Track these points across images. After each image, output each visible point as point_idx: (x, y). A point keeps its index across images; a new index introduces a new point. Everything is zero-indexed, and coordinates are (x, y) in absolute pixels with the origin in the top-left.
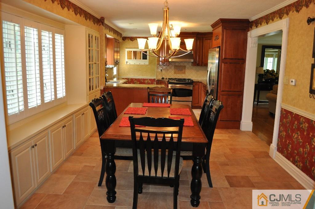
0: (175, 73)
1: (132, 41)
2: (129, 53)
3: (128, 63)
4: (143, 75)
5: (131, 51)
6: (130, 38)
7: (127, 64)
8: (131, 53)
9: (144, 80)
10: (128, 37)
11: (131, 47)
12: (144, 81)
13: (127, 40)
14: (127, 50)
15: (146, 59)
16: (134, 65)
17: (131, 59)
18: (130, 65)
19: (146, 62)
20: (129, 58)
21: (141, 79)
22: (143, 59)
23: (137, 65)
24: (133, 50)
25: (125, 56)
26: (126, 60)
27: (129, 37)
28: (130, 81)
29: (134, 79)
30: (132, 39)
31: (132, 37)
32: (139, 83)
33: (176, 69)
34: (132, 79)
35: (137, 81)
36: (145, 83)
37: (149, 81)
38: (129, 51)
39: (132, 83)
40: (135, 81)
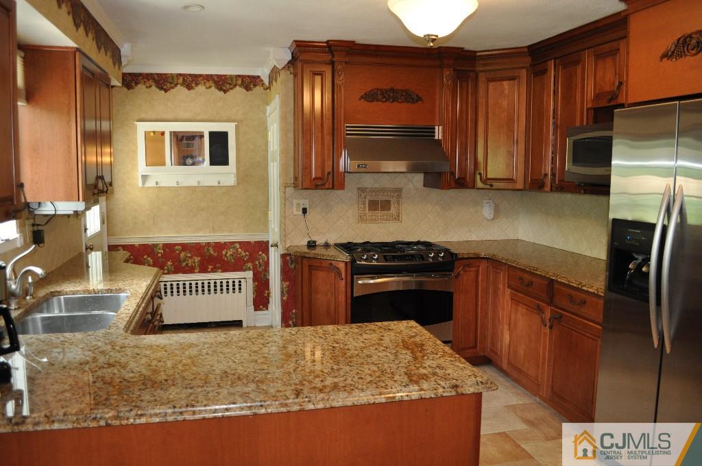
0: (361, 219)
1: (166, 91)
2: (154, 140)
3: (150, 183)
4: (214, 230)
5: (163, 134)
6: (154, 79)
7: (147, 185)
8: (163, 142)
9: (219, 246)
10: (147, 74)
11: (160, 117)
12: (220, 255)
13: (141, 88)
14: (142, 128)
15: (225, 162)
16: (177, 190)
17: (163, 164)
18: (159, 188)
19: (226, 175)
20: (155, 159)
21: (208, 244)
22: (212, 163)
23: (188, 188)
24: (169, 127)
25: (135, 152)
26: (142, 168)
27: (148, 76)
28: (160, 255)
29: (180, 247)
30: (163, 82)
31: (165, 74)
32: (197, 259)
33: (364, 204)
34: (169, 247)
35: (189, 255)
36: (226, 259)
37: (240, 250)
38: (154, 132)
39: (169, 263)
40: (182, 255)
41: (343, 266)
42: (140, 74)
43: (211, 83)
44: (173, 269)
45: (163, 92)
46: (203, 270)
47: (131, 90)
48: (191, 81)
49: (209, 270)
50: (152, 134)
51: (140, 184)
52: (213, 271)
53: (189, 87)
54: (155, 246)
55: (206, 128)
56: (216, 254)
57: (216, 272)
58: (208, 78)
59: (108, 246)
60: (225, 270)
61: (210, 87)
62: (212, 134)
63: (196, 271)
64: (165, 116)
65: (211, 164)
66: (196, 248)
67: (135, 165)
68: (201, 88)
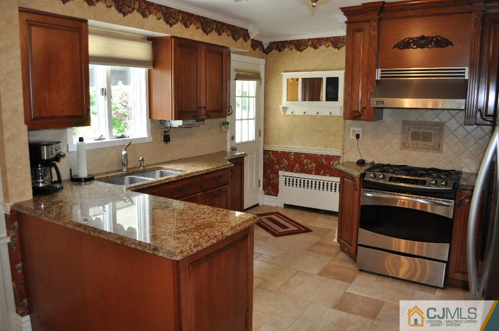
0: (404, 146)
2: (293, 82)
3: (288, 113)
4: (326, 146)
5: (297, 80)
6: (294, 44)
7: (286, 114)
8: (297, 85)
9: (329, 158)
10: (290, 41)
11: (297, 69)
12: (329, 163)
13: (287, 50)
14: (286, 76)
15: (335, 99)
16: (304, 117)
17: (297, 100)
18: (293, 116)
19: (336, 108)
20: (292, 98)
21: (322, 156)
22: (328, 99)
23: (311, 116)
24: (301, 75)
25: (281, 92)
26: (284, 102)
27: (291, 42)
28: (292, 159)
29: (304, 156)
30: (300, 45)
31: (301, 40)
32: (314, 165)
33: (408, 134)
34: (298, 155)
35: (309, 162)
36: (332, 167)
38: (292, 79)
39: (297, 165)
40: (305, 161)
41: (357, 180)
42: (287, 41)
43: (329, 43)
44: (299, 170)
45: (299, 52)
46: (318, 173)
47: (281, 53)
48: (316, 43)
49: (321, 174)
50: (291, 80)
51: (283, 114)
52: (324, 174)
53: (315, 48)
54: (290, 153)
55: (324, 75)
56: (326, 163)
57: (325, 175)
58: (327, 39)
59: (264, 151)
60: (331, 175)
61: (329, 46)
62: (328, 79)
63: (313, 173)
64: (300, 68)
65: (326, 100)
66: (314, 158)
67: (281, 101)
68: (323, 47)
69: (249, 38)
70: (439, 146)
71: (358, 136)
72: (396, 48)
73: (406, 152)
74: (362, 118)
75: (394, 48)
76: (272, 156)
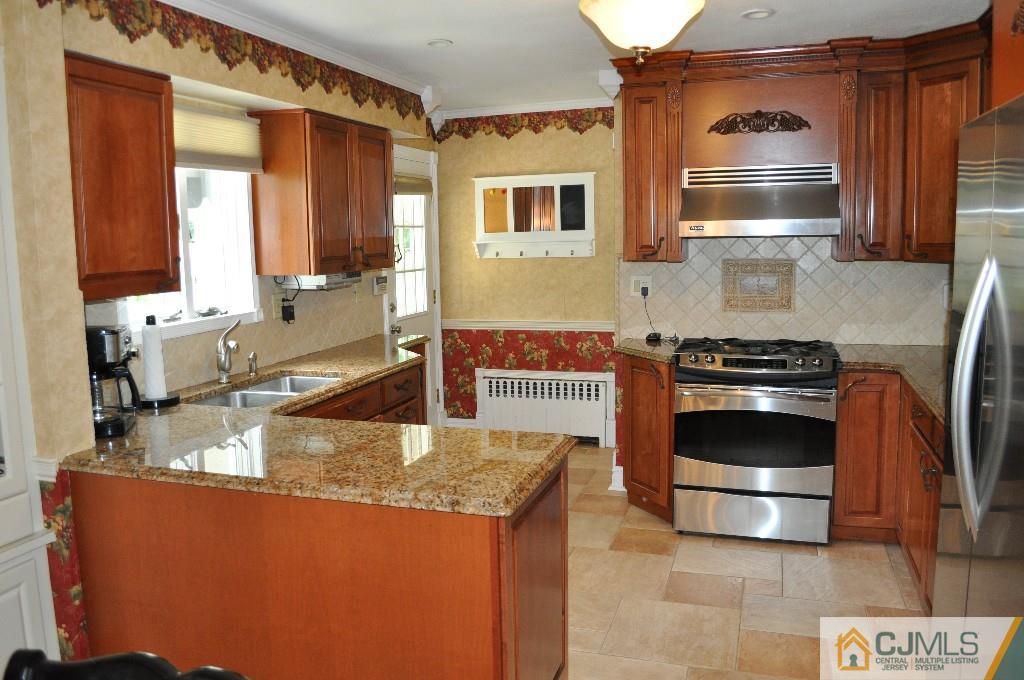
0: (729, 304)
1: (509, 137)
2: (494, 197)
3: (490, 254)
4: (566, 315)
5: (504, 191)
6: (494, 122)
7: (486, 256)
8: (505, 200)
9: (573, 337)
10: (487, 118)
11: (501, 171)
12: (573, 347)
13: (480, 135)
14: (482, 185)
15: (580, 225)
16: (521, 262)
17: (505, 230)
18: (499, 260)
19: (581, 243)
20: (495, 225)
21: (559, 333)
22: (565, 227)
23: (535, 260)
24: (511, 183)
25: (473, 215)
26: (480, 235)
27: (487, 120)
28: (500, 344)
29: (524, 336)
30: (505, 125)
31: (507, 116)
32: (545, 352)
33: (734, 283)
34: (511, 335)
35: (535, 346)
36: (580, 354)
37: (599, 344)
38: (494, 190)
39: (511, 355)
40: (527, 346)
41: (664, 369)
42: (479, 119)
43: (563, 122)
44: (515, 363)
45: (505, 138)
46: (552, 367)
47: (470, 139)
48: (538, 122)
49: (560, 367)
50: (491, 192)
51: (478, 257)
52: (565, 369)
53: (536, 130)
54: (495, 332)
55: (557, 181)
56: (568, 347)
57: (568, 370)
58: (560, 115)
59: (443, 330)
60: (579, 369)
61: (562, 127)
62: (564, 189)
63: (544, 367)
64: (508, 169)
65: (562, 229)
66: (544, 338)
67: (473, 232)
68: (551, 130)
69: (423, 112)
70: (789, 301)
71: (645, 292)
72: (713, 133)
73: (732, 314)
74: (659, 258)
75: (709, 132)
76: (459, 341)
